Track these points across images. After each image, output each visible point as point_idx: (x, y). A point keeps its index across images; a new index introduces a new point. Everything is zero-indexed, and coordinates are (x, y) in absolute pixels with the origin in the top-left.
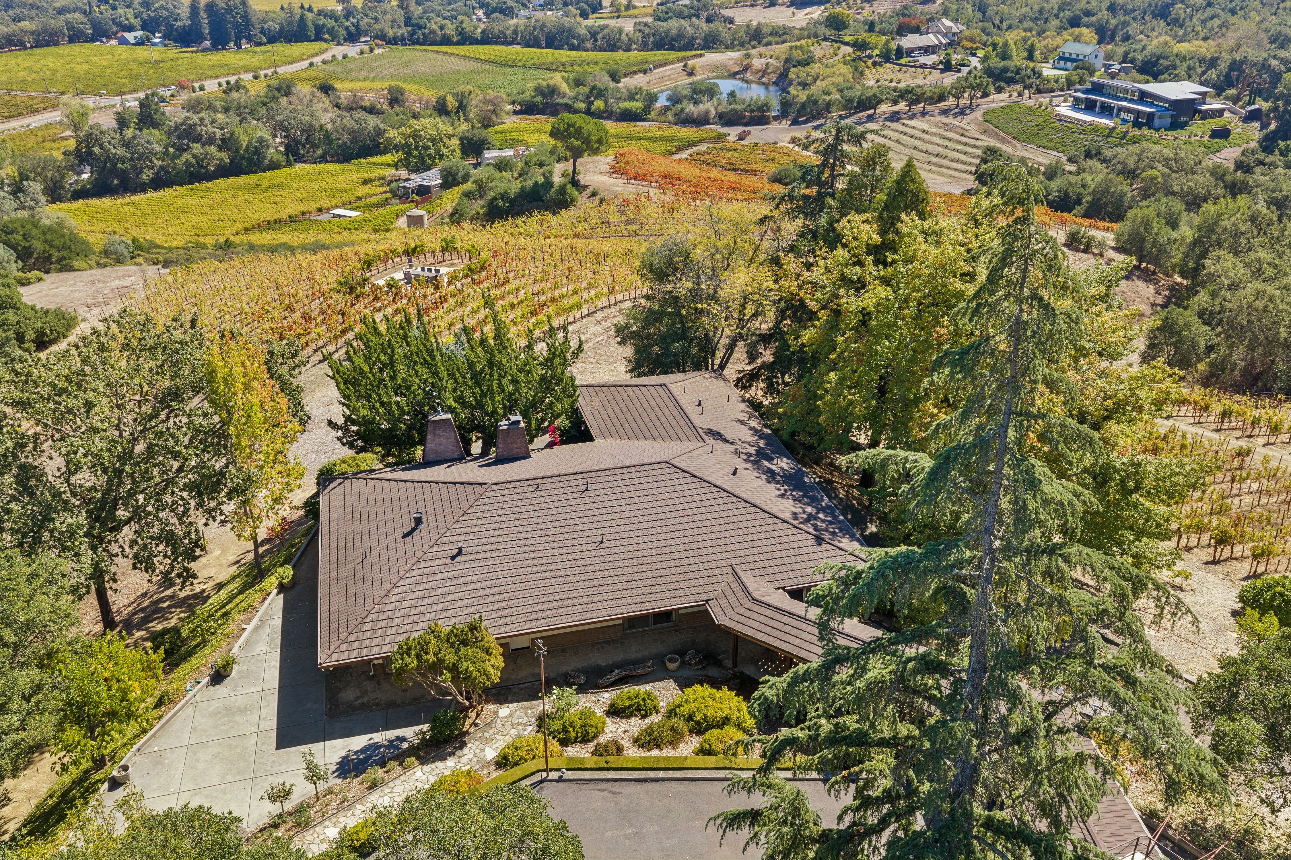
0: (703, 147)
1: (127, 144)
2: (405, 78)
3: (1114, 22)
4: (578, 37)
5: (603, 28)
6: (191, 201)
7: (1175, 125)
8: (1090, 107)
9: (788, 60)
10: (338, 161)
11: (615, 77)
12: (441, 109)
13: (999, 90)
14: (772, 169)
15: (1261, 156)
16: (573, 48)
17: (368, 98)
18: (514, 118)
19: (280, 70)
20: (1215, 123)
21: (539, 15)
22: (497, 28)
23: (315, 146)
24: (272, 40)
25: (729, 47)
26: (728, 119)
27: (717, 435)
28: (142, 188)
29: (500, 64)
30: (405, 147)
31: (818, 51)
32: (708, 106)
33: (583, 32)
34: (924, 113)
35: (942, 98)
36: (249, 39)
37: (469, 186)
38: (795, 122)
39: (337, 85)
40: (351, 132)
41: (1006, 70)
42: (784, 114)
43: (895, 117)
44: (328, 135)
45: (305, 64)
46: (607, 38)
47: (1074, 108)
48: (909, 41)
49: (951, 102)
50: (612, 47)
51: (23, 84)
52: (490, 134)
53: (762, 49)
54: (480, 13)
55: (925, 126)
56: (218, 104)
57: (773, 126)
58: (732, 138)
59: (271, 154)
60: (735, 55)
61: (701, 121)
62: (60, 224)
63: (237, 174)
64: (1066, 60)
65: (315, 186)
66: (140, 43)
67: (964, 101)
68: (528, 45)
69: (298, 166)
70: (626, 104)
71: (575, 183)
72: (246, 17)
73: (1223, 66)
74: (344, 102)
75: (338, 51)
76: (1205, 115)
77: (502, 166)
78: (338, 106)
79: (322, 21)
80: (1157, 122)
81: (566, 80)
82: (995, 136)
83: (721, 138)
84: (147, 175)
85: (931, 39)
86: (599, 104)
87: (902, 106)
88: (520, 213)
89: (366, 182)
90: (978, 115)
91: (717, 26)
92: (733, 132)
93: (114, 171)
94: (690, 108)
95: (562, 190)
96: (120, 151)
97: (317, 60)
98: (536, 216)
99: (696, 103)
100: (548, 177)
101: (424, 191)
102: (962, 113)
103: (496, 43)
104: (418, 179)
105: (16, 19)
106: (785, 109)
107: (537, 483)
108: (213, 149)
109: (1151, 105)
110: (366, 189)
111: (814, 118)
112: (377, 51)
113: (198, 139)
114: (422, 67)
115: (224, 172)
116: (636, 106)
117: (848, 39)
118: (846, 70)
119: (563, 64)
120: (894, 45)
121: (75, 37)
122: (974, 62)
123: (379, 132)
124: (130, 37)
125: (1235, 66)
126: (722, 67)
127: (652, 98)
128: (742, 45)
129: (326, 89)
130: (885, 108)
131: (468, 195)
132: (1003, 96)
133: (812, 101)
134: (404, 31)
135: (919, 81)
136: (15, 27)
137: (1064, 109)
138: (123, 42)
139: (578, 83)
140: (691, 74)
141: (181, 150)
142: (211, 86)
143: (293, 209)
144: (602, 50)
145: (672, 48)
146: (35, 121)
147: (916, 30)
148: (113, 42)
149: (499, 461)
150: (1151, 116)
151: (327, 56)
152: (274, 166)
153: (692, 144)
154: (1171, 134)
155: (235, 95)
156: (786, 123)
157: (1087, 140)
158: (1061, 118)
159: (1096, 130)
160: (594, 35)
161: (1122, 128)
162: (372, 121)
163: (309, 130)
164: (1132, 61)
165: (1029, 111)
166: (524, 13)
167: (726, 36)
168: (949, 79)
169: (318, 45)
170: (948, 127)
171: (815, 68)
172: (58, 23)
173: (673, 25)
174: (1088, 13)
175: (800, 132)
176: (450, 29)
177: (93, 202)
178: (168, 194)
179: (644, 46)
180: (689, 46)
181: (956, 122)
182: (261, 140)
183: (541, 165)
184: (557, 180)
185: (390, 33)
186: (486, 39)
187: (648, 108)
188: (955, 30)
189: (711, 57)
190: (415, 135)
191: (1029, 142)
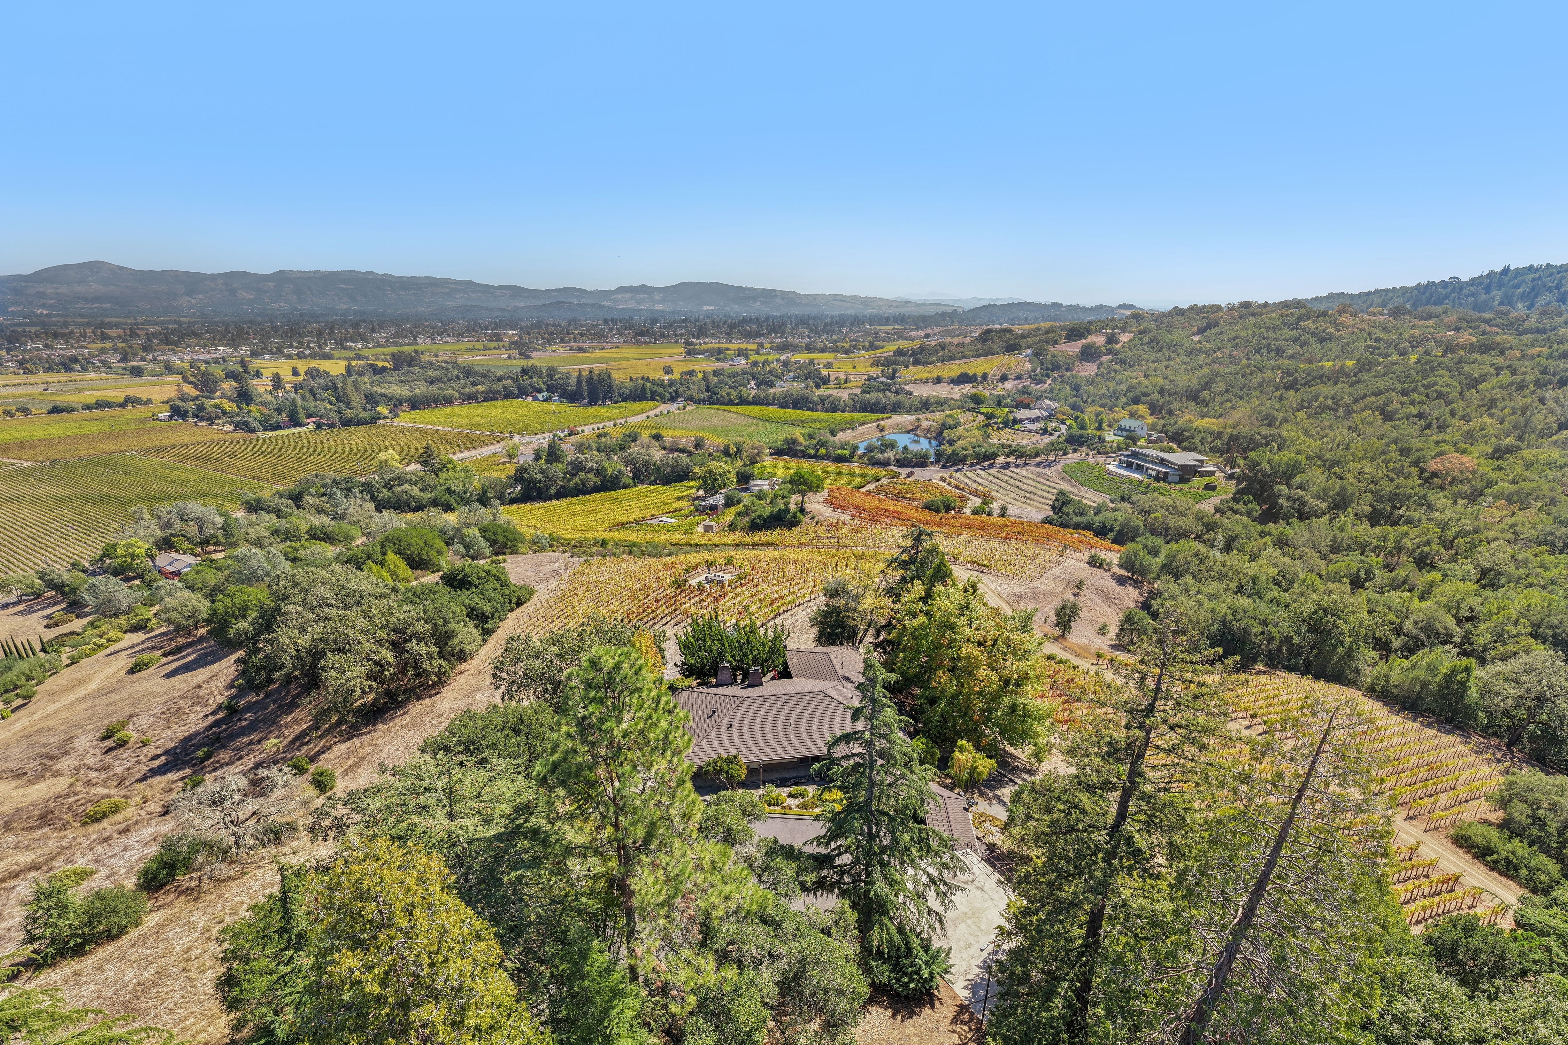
0: (884, 482)
1: (542, 472)
2: (704, 429)
3: (1162, 401)
4: (813, 402)
5: (829, 397)
6: (578, 507)
7: (1183, 480)
8: (1129, 466)
9: (943, 424)
10: (663, 484)
11: (833, 433)
12: (726, 453)
13: (1075, 451)
14: (926, 498)
15: (1232, 504)
16: (809, 409)
17: (682, 443)
18: (770, 458)
19: (629, 420)
20: (1208, 480)
21: (789, 385)
22: (762, 395)
23: (650, 474)
24: (625, 400)
25: (908, 411)
26: (902, 463)
27: (847, 679)
28: (550, 499)
29: (763, 420)
30: (704, 479)
31: (963, 418)
32: (890, 454)
33: (816, 399)
34: (1025, 464)
35: (1037, 455)
36: (611, 399)
37: (739, 508)
38: (944, 466)
39: (664, 433)
40: (672, 466)
41: (1081, 436)
42: (937, 461)
43: (1006, 466)
44: (658, 469)
45: (644, 416)
46: (831, 403)
47: (1120, 466)
48: (1023, 414)
49: (1043, 458)
50: (834, 409)
51: (478, 426)
52: (755, 470)
53: (928, 415)
54: (753, 383)
55: (1025, 473)
56: (594, 445)
57: (930, 468)
58: (903, 476)
59: (625, 480)
60: (911, 417)
61: (885, 464)
62: (508, 523)
63: (604, 491)
64: (1122, 430)
65: (650, 500)
66: (546, 400)
67: (1051, 458)
68: (781, 407)
69: (640, 487)
70: (839, 452)
71: (802, 510)
72: (610, 386)
73: (1226, 437)
74: (667, 445)
75: (664, 407)
76: (1203, 475)
77: (760, 496)
78: (664, 448)
79: (655, 388)
80: (1170, 479)
81: (803, 435)
82: (1068, 482)
83: (897, 475)
84: (553, 491)
85: (1037, 413)
86: (822, 451)
87: (1012, 459)
88: (769, 528)
89: (680, 498)
90: (1059, 467)
91: (902, 397)
92: (904, 472)
93: (535, 488)
94: (879, 456)
95: (795, 516)
96: (539, 476)
97: (651, 413)
98: (778, 530)
99: (883, 452)
100: (787, 505)
101: (713, 508)
102: (1049, 466)
103: (762, 404)
104: (711, 501)
105: (474, 384)
106: (939, 455)
107: (765, 698)
108: (591, 476)
109: (1167, 466)
110: (680, 504)
111: (955, 464)
112: (688, 408)
113: (583, 469)
114: (715, 421)
115: (596, 489)
116: (845, 452)
117: (983, 410)
118: (978, 433)
119: (802, 421)
120: (1011, 417)
121: (508, 395)
122: (1063, 428)
123: (688, 467)
124: (540, 396)
125: (1233, 438)
126: (901, 426)
127: (855, 448)
128: (916, 410)
129: (657, 437)
130: (1001, 460)
131: (739, 514)
132: (1077, 455)
133: (955, 454)
134: (705, 395)
135: (1026, 441)
136: (473, 389)
137: (1112, 467)
138: (536, 399)
139: (811, 437)
140: (882, 430)
141: (574, 475)
142: (588, 430)
143: (636, 515)
144: (827, 411)
145: (872, 411)
146: (487, 451)
147: (1027, 406)
148: (530, 399)
149: (749, 686)
150: (1166, 474)
151: (657, 411)
152: (626, 486)
153: (878, 479)
154: (1178, 486)
155: (604, 439)
156: (938, 466)
157: (1124, 489)
158: (1109, 473)
159: (1131, 481)
160: (823, 400)
161: (1147, 481)
162: (684, 459)
163: (647, 465)
164: (1166, 432)
165: (1091, 467)
166: (780, 384)
167: (907, 404)
168: (1047, 439)
169: (652, 404)
170: (1039, 475)
171: (960, 430)
172: (498, 386)
173: (873, 396)
174: (1145, 395)
175: (946, 474)
176: (734, 395)
177: (522, 506)
178: (565, 502)
179: (855, 410)
180: (882, 410)
181: (1044, 471)
182: (620, 471)
183: (784, 497)
184: (793, 507)
185: (697, 397)
186: (755, 402)
187: (853, 454)
188: (1053, 406)
189: (897, 418)
190: (710, 472)
191: (1089, 486)
